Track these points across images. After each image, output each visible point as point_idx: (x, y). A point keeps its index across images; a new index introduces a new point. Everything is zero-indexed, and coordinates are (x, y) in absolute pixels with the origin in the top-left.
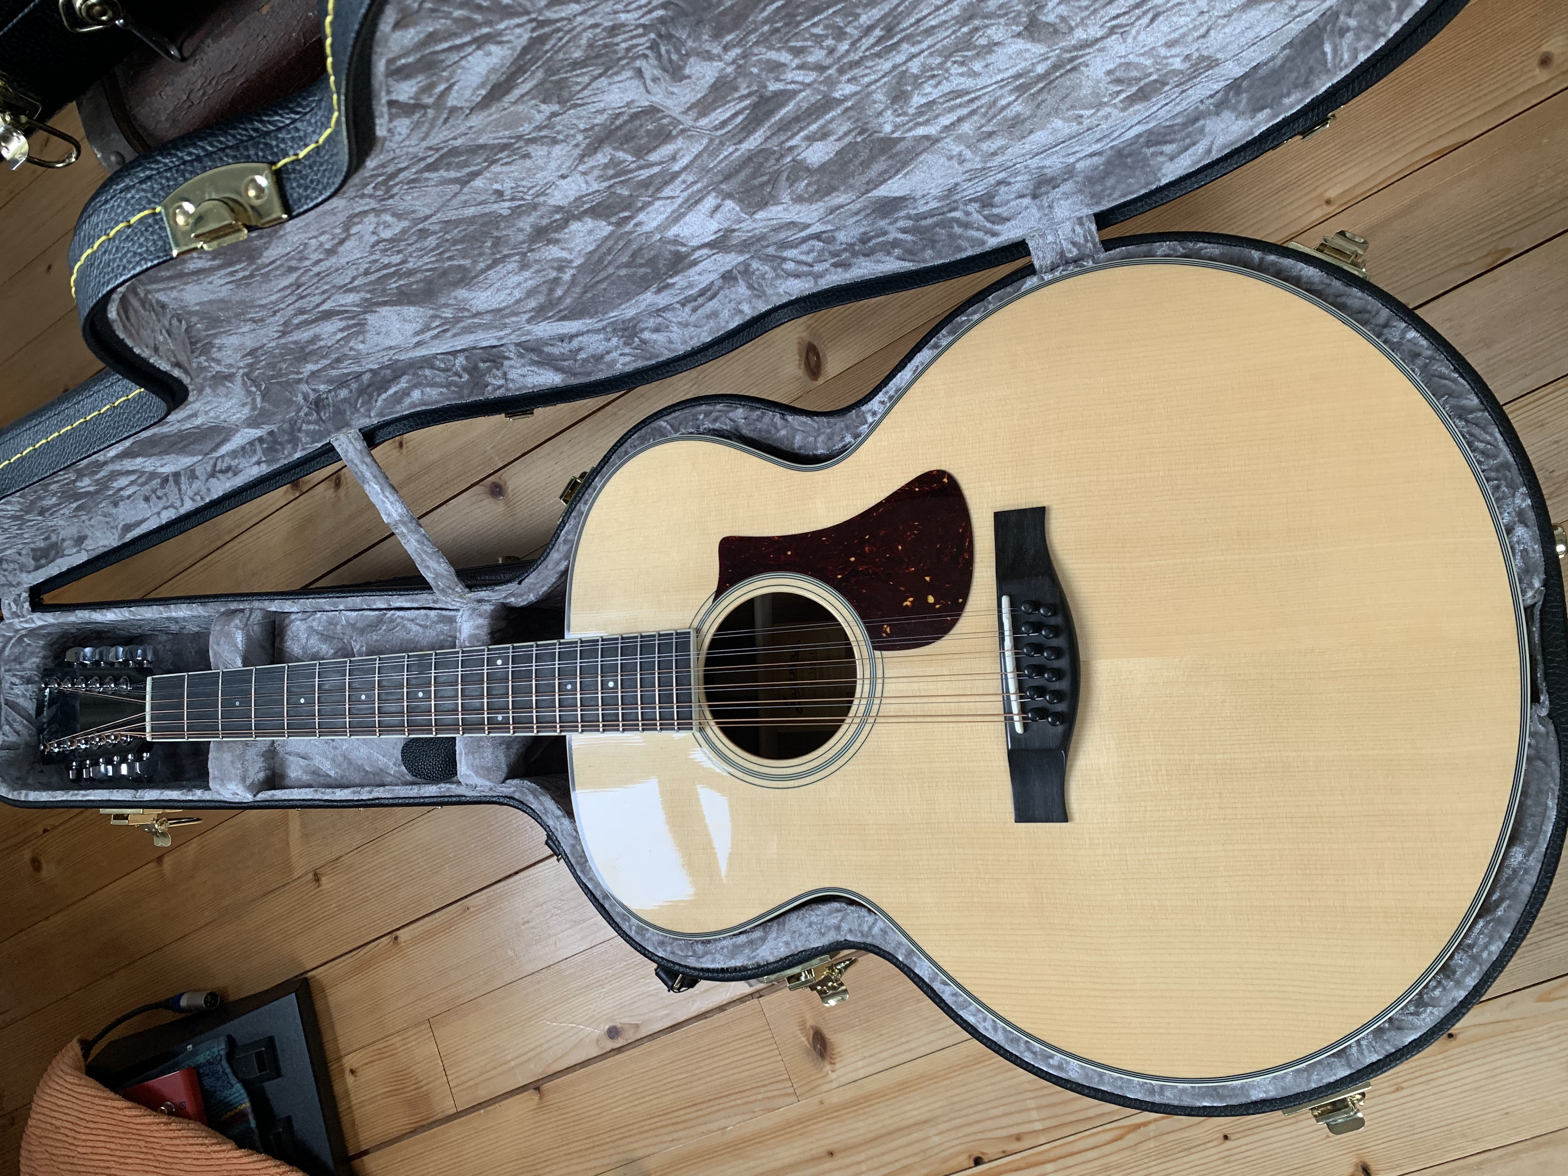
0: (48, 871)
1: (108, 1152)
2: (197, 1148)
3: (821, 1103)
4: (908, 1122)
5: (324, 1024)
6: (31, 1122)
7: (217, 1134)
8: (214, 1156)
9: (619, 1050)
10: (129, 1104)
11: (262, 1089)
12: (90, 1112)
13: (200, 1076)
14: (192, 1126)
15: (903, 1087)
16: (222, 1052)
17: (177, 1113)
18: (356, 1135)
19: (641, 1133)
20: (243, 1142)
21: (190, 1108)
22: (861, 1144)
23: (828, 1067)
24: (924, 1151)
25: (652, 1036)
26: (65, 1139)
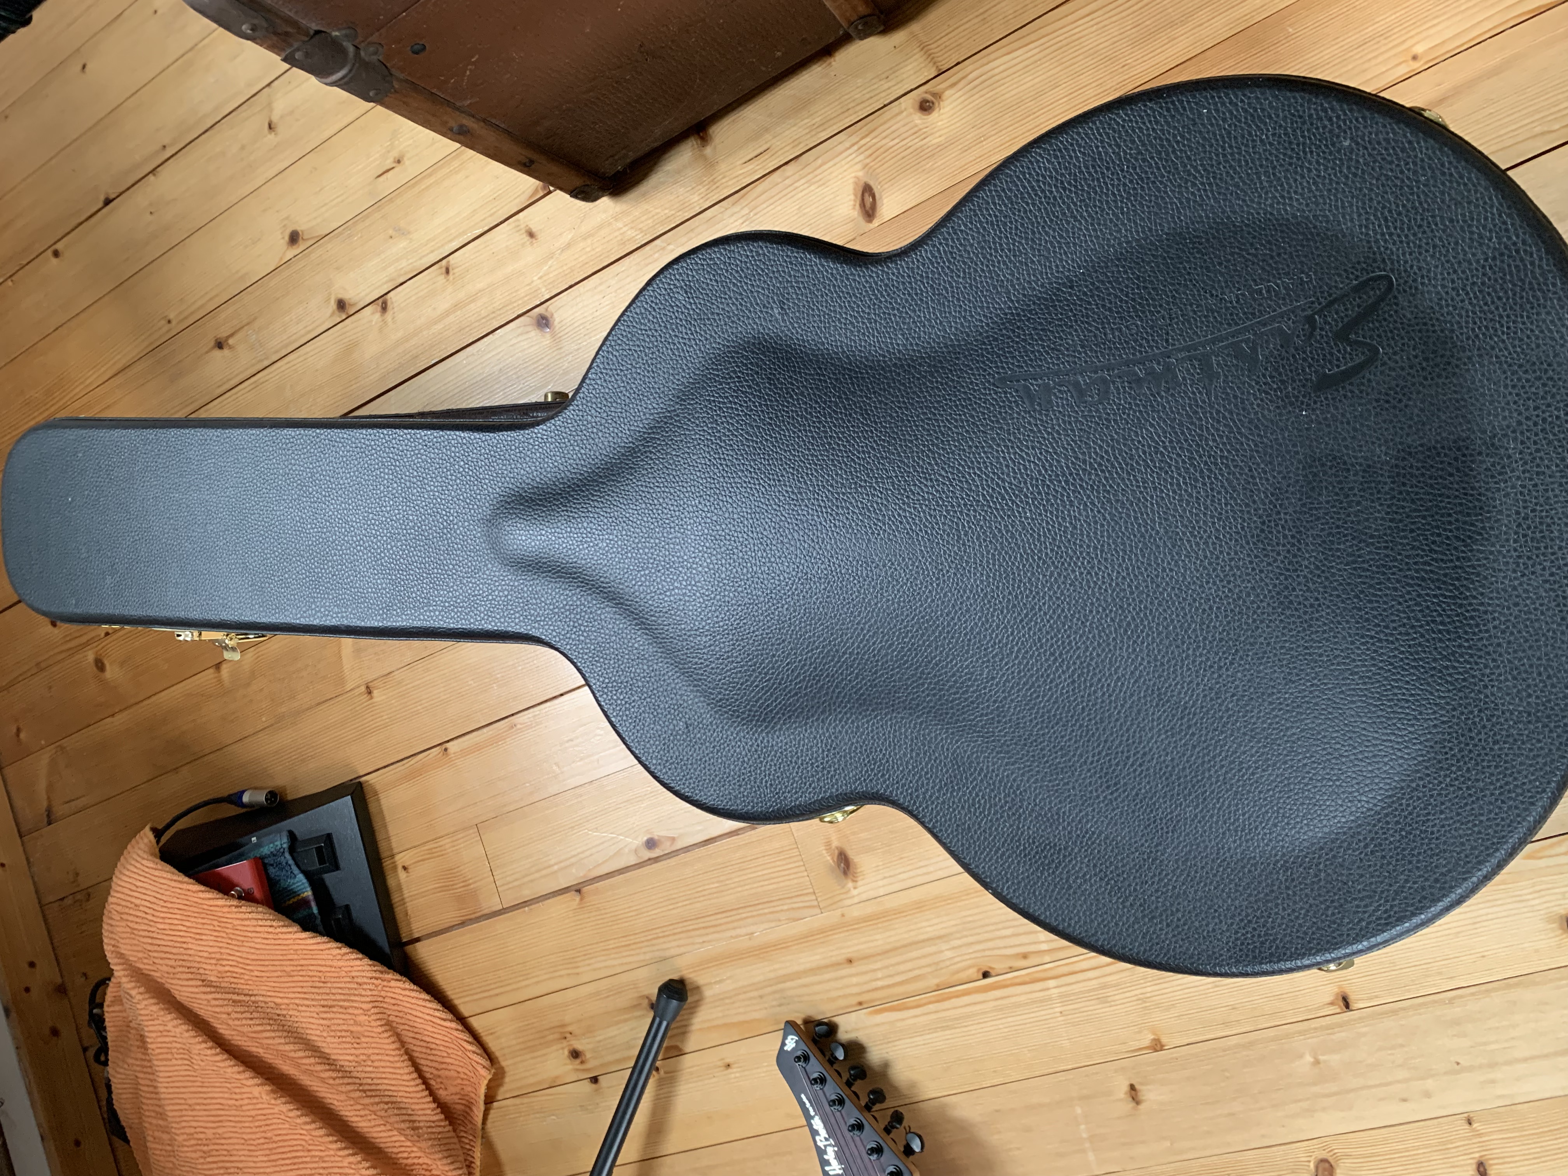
0: (112, 672)
1: (184, 929)
2: (266, 929)
3: (843, 915)
4: (922, 937)
5: (377, 825)
6: (110, 899)
7: (284, 918)
8: (281, 936)
9: (656, 860)
10: (202, 888)
11: (323, 880)
12: (168, 893)
13: (265, 866)
14: (260, 909)
15: (919, 906)
16: (285, 846)
17: (246, 897)
18: (409, 924)
19: (675, 934)
20: (307, 925)
21: (257, 894)
22: (879, 954)
23: (850, 885)
24: (937, 963)
25: (687, 849)
26: (144, 915)
